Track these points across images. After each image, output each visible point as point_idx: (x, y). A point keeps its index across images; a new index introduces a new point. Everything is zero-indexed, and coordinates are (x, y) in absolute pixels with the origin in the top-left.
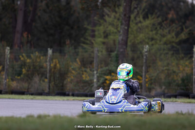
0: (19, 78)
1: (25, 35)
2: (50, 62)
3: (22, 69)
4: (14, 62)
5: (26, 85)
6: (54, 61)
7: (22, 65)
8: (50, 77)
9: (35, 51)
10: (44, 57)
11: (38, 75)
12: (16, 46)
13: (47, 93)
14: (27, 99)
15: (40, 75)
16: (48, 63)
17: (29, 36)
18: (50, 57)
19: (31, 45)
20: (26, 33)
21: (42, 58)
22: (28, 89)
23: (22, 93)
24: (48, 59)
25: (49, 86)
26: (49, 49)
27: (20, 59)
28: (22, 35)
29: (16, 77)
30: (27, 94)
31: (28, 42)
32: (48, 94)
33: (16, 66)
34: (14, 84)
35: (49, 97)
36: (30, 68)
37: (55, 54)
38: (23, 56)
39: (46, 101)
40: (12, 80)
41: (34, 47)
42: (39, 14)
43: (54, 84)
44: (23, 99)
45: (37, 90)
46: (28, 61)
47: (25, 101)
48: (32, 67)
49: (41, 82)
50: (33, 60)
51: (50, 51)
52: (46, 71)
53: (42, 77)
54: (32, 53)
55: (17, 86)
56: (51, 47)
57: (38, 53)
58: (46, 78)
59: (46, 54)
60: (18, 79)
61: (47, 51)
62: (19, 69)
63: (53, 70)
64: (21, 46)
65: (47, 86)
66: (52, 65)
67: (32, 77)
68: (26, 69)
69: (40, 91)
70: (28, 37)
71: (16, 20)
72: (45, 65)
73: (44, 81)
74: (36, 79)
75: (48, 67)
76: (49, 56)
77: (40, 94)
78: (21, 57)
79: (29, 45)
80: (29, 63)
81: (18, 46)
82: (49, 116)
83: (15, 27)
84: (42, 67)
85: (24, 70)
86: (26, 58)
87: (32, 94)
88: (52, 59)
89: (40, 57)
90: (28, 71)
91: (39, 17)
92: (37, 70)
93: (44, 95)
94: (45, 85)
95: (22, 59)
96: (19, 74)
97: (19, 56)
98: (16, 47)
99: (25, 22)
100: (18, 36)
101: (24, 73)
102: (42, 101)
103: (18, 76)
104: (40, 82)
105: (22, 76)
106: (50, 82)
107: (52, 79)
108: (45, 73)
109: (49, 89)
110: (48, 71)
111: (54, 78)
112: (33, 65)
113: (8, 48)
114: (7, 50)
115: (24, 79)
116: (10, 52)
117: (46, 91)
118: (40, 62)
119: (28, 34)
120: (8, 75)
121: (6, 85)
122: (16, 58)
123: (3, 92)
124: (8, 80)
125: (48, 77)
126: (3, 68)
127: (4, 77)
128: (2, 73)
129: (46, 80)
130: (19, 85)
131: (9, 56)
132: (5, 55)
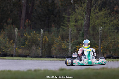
0: (23, 47)
1: (27, 21)
5: (27, 51)
6: (45, 36)
7: (25, 39)
8: (42, 46)
9: (33, 31)
10: (39, 35)
11: (35, 45)
12: (22, 27)
13: (40, 56)
14: (28, 60)
15: (36, 46)
16: (41, 38)
19: (31, 27)
20: (28, 20)
21: (37, 35)
22: (29, 54)
23: (26, 56)
24: (41, 35)
26: (41, 29)
27: (24, 35)
28: (25, 21)
29: (22, 46)
30: (28, 57)
31: (28, 25)
32: (41, 57)
33: (22, 40)
34: (20, 51)
35: (42, 59)
36: (30, 41)
37: (45, 32)
38: (26, 34)
40: (19, 49)
41: (33, 28)
42: (35, 8)
43: (45, 51)
44: (26, 60)
46: (29, 36)
48: (31, 41)
49: (37, 49)
50: (32, 36)
51: (42, 31)
52: (40, 43)
54: (31, 32)
55: (22, 52)
56: (43, 28)
58: (40, 47)
61: (40, 30)
62: (23, 42)
63: (44, 42)
64: (25, 27)
66: (43, 39)
67: (31, 46)
69: (36, 55)
70: (29, 22)
71: (21, 12)
72: (39, 39)
73: (38, 49)
74: (34, 48)
75: (41, 41)
76: (41, 33)
77: (37, 57)
78: (24, 34)
79: (29, 27)
80: (29, 38)
81: (23, 28)
82: (41, 70)
83: (21, 16)
84: (37, 40)
85: (26, 42)
87: (31, 57)
88: (43, 35)
89: (36, 35)
90: (29, 43)
91: (35, 10)
92: (34, 42)
93: (39, 57)
94: (39, 51)
95: (25, 35)
97: (23, 34)
98: (22, 29)
99: (27, 13)
100: (22, 21)
101: (26, 44)
102: (38, 61)
104: (36, 49)
105: (25, 46)
106: (42, 50)
107: (44, 47)
108: (39, 44)
109: (42, 53)
110: (41, 43)
112: (32, 39)
113: (17, 29)
114: (16, 30)
115: (26, 48)
116: (18, 32)
117: (40, 55)
118: (36, 37)
119: (29, 20)
120: (16, 45)
121: (15, 52)
122: (21, 36)
123: (13, 56)
124: (16, 48)
125: (41, 46)
126: (14, 41)
127: (14, 46)
128: (13, 44)
129: (40, 48)
130: (23, 51)
131: (17, 34)
132: (15, 33)
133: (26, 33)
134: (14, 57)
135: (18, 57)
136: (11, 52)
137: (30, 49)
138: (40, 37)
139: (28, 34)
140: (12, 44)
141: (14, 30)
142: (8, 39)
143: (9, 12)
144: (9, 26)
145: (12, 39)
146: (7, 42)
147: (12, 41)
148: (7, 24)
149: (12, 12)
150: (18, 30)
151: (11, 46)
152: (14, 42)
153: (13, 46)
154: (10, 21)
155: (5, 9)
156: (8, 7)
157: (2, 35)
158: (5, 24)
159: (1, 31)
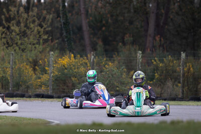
0: (152, 82)
1: (158, 38)
2: (183, 66)
4: (147, 66)
5: (159, 90)
6: (188, 65)
7: (154, 70)
8: (184, 81)
9: (168, 55)
10: (177, 61)
11: (171, 79)
12: (149, 50)
13: (180, 98)
15: (173, 80)
16: (181, 68)
17: (162, 39)
18: (183, 61)
19: (164, 48)
20: (159, 36)
21: (175, 62)
22: (161, 94)
24: (182, 63)
25: (183, 91)
26: (182, 52)
27: (153, 63)
28: (154, 39)
30: (160, 100)
31: (160, 46)
32: (182, 99)
33: (149, 71)
35: (182, 103)
36: (162, 72)
37: (189, 58)
38: (155, 61)
39: (179, 107)
41: (167, 51)
42: (171, 17)
43: (188, 88)
45: (170, 95)
46: (161, 65)
48: (164, 72)
49: (175, 86)
50: (166, 64)
51: (183, 55)
52: (179, 75)
53: (175, 81)
54: (165, 57)
56: (184, 51)
57: (171, 56)
58: (180, 82)
59: (179, 58)
61: (180, 54)
62: (151, 74)
63: (186, 74)
64: (154, 50)
65: (181, 91)
66: (186, 69)
67: (165, 82)
68: (159, 73)
69: (173, 96)
70: (160, 40)
71: (148, 23)
72: (178, 69)
73: (177, 86)
74: (169, 84)
75: (182, 72)
76: (182, 59)
77: (174, 99)
78: (153, 61)
79: (161, 48)
80: (161, 67)
81: (150, 50)
82: (182, 122)
83: (147, 31)
84: (175, 71)
85: (156, 74)
86: (159, 62)
87: (165, 100)
88: (185, 63)
89: (173, 62)
90: (160, 75)
91: (172, 19)
92: (170, 75)
93: (177, 100)
94: (178, 90)
95: (155, 63)
96: (152, 79)
97: (151, 60)
98: (148, 51)
99: (157, 25)
100: (150, 39)
101: (156, 77)
102: (176, 107)
103: (151, 81)
104: (173, 87)
105: (154, 81)
106: (183, 87)
107: (186, 82)
108: (179, 77)
109: (183, 94)
110: (181, 76)
111: (188, 82)
112: (166, 70)
113: (140, 52)
114: (138, 54)
115: (156, 84)
116: (142, 57)
117: (180, 96)
118: (173, 66)
119: (161, 37)
122: (148, 63)
129: (179, 85)
131: (140, 60)
132: (137, 60)
133: (156, 58)
137: (162, 85)
138: (180, 66)
139: (160, 60)
141: (136, 53)
142: (125, 70)
143: (127, 24)
144: (128, 47)
145: (132, 70)
146: (124, 74)
147: (132, 73)
148: (124, 44)
149: (131, 23)
150: (142, 53)
154: (128, 38)
155: (121, 18)
156: (126, 15)
157: (116, 62)
158: (121, 44)
159: (114, 56)
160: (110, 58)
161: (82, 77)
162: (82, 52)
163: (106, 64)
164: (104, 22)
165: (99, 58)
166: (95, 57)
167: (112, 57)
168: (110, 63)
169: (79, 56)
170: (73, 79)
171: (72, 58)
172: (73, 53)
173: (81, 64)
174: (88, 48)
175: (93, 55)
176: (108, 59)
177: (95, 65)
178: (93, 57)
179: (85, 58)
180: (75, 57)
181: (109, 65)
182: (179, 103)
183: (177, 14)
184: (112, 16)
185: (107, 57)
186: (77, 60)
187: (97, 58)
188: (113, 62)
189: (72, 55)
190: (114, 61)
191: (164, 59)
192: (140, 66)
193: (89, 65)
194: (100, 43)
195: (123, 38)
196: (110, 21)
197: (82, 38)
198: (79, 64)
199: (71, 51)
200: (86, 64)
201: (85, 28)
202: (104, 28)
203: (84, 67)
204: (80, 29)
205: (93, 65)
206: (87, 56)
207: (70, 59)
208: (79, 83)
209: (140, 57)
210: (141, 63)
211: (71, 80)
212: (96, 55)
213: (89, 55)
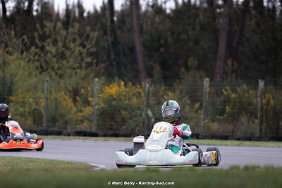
0: (221, 117)
1: (229, 62)
2: (261, 98)
3: (225, 106)
4: (215, 97)
5: (230, 127)
6: (267, 95)
7: (225, 102)
8: (262, 116)
9: (243, 84)
10: (254, 92)
11: (246, 114)
12: (218, 77)
13: (257, 138)
14: (231, 146)
15: (248, 115)
16: (259, 99)
17: (235, 64)
18: (261, 92)
19: (237, 75)
20: (231, 60)
21: (251, 92)
22: (234, 132)
23: (226, 138)
24: (259, 93)
25: (261, 129)
26: (260, 80)
27: (223, 93)
28: (225, 63)
29: (218, 117)
30: (232, 139)
31: (232, 72)
32: (259, 139)
33: (218, 103)
34: (215, 127)
35: (260, 143)
36: (235, 105)
37: (268, 87)
38: (226, 90)
39: (256, 148)
40: (213, 121)
41: (241, 78)
42: (247, 35)
44: (226, 145)
45: (245, 134)
46: (233, 96)
47: (229, 148)
48: (238, 104)
49: (250, 123)
50: (239, 95)
51: (261, 84)
52: (257, 109)
53: (251, 116)
54: (239, 86)
55: (219, 128)
56: (262, 79)
57: (247, 85)
58: (256, 118)
59: (256, 87)
60: (220, 120)
61: (258, 83)
62: (221, 107)
63: (265, 108)
64: (224, 76)
65: (258, 128)
66: (264, 101)
67: (239, 116)
68: (231, 106)
69: (248, 135)
70: (233, 65)
71: (217, 43)
72: (254, 100)
73: (253, 122)
74: (244, 119)
75: (259, 105)
76: (260, 89)
77: (249, 139)
78: (223, 90)
79: (234, 75)
80: (234, 98)
81: (220, 77)
83: (216, 53)
84: (250, 104)
85: (227, 108)
86: (231, 92)
87: (238, 139)
88: (264, 93)
89: (248, 92)
90: (233, 109)
91: (247, 39)
92: (244, 108)
93: (254, 140)
94: (255, 127)
95: (225, 93)
96: (222, 113)
97: (221, 89)
98: (218, 78)
99: (229, 46)
100: (219, 63)
101: (227, 111)
102: (252, 148)
104: (248, 123)
105: (225, 115)
106: (261, 123)
107: (264, 117)
108: (256, 111)
109: (261, 132)
110: (259, 109)
111: (267, 118)
112: (240, 102)
113: (207, 79)
114: (205, 83)
115: (227, 120)
116: (210, 86)
117: (257, 135)
118: (248, 97)
119: (233, 61)
120: (206, 114)
121: (204, 128)
122: (217, 93)
123: (200, 137)
124: (207, 121)
125: (259, 116)
126: (201, 105)
127: (202, 117)
128: (199, 112)
129: (257, 121)
130: (221, 127)
131: (208, 90)
132: (203, 89)
133: (227, 88)
134: (202, 139)
135: (209, 139)
136: (196, 128)
137: (235, 121)
138: (257, 97)
139: (232, 90)
140: (196, 112)
141: (202, 81)
142: (189, 101)
143: (191, 44)
144: (191, 72)
145: (197, 101)
146: (188, 107)
147: (197, 105)
148: (187, 69)
149: (197, 42)
150: (210, 81)
151: (194, 115)
152: (201, 107)
153: (201, 115)
154: (192, 62)
155: (183, 36)
156: (190, 33)
157: (177, 92)
158: (183, 69)
159: (175, 84)
160: (170, 86)
161: (133, 111)
162: (135, 79)
163: (165, 94)
164: (162, 41)
165: (155, 86)
166: (150, 85)
167: (172, 85)
168: (170, 94)
169: (130, 84)
170: (123, 112)
171: (123, 87)
172: (123, 80)
173: (134, 95)
174: (143, 74)
175: (149, 83)
176: (167, 88)
177: (151, 95)
178: (148, 85)
179: (139, 86)
180: (125, 85)
181: (168, 95)
182: (256, 143)
183: (254, 31)
184: (172, 34)
185: (166, 85)
186: (128, 89)
187: (153, 86)
188: (173, 92)
189: (122, 83)
190: (175, 90)
191: (238, 88)
192: (207, 96)
193: (143, 95)
194: (158, 68)
195: (186, 62)
196: (170, 40)
197: (135, 61)
198: (131, 94)
199: (121, 77)
200: (140, 94)
201: (139, 48)
202: (162, 50)
203: (137, 98)
204: (132, 50)
205: (148, 95)
206: (141, 84)
207: (120, 88)
208: (131, 118)
209: (207, 86)
210: (209, 93)
211: (121, 114)
212: (153, 83)
213: (143, 83)
